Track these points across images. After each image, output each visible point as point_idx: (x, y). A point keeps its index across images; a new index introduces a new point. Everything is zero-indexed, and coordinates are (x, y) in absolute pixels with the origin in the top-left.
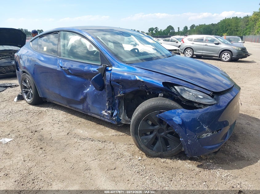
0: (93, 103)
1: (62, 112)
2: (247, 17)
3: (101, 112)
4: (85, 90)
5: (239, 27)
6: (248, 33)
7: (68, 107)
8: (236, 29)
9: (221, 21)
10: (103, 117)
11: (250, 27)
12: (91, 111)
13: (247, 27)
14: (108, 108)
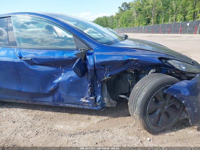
0: (68, 92)
1: (19, 110)
2: (112, 16)
3: (79, 100)
4: (55, 80)
5: (108, 23)
6: (115, 27)
7: (30, 102)
8: (107, 25)
9: (96, 19)
10: (82, 105)
11: (115, 23)
12: (65, 102)
13: (114, 23)
14: (90, 94)
